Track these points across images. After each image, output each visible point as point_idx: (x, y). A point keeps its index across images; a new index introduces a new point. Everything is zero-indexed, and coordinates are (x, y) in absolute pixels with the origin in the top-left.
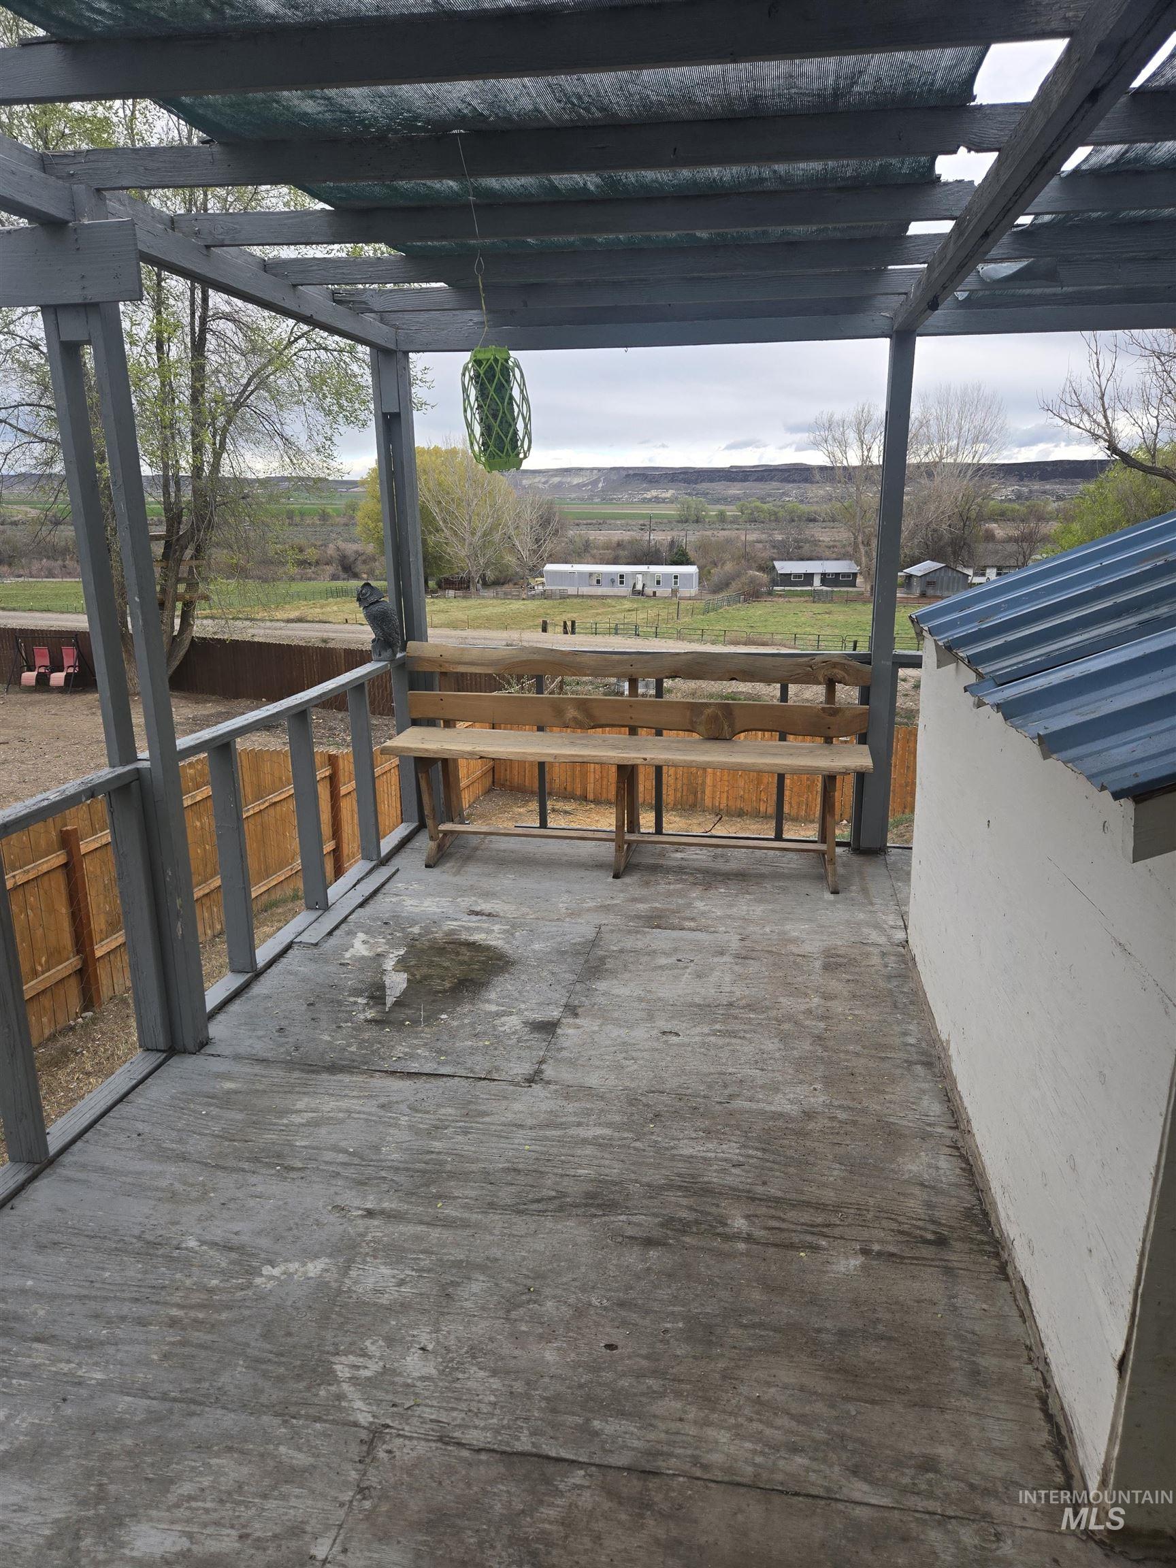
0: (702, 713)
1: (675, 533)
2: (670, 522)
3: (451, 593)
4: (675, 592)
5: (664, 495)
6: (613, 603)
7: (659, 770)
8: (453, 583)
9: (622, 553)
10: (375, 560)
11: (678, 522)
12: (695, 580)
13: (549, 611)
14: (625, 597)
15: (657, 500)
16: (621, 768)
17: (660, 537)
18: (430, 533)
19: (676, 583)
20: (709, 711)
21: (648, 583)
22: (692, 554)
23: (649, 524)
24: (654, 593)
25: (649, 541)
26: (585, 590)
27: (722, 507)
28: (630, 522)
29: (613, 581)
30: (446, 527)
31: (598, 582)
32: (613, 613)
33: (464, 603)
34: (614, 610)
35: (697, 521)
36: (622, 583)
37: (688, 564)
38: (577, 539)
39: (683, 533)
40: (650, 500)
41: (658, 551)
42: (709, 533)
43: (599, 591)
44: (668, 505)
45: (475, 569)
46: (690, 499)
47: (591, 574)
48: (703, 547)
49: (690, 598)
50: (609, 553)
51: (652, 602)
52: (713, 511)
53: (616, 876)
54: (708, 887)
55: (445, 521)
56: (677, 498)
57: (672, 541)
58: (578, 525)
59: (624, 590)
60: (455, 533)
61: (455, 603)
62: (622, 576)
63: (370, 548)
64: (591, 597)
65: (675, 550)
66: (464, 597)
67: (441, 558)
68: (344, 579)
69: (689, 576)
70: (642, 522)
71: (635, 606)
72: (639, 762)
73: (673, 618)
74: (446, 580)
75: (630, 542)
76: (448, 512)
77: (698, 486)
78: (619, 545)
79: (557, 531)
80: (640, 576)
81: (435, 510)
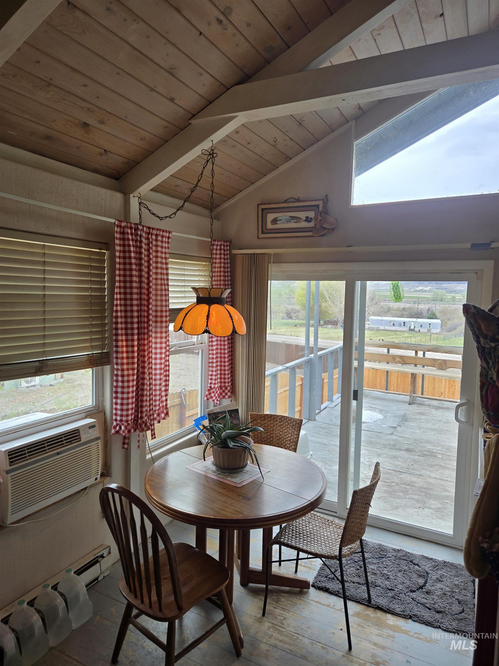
0: (437, 362)
1: (430, 305)
2: (428, 300)
3: (330, 326)
4: (429, 331)
5: (425, 289)
6: (400, 334)
7: (423, 375)
8: (331, 322)
9: (404, 313)
10: (299, 312)
11: (432, 300)
12: (439, 326)
13: (371, 336)
14: (405, 331)
15: (422, 291)
16: (412, 374)
17: (423, 307)
18: (323, 302)
19: (430, 327)
20: (439, 361)
21: (416, 326)
22: (438, 315)
23: (418, 301)
24: (419, 331)
25: (418, 308)
26: (387, 328)
27: (454, 295)
28: (409, 300)
29: (400, 324)
30: (330, 300)
31: (394, 324)
32: (400, 338)
33: (335, 331)
34: (400, 336)
35: (441, 300)
36: (404, 325)
37: (436, 319)
38: (385, 307)
39: (434, 305)
40: (419, 291)
41: (421, 313)
42: (447, 306)
43: (394, 328)
44: (428, 293)
45: (340, 317)
46: (438, 291)
47: (390, 321)
48: (444, 312)
49: (436, 334)
50: (399, 313)
51: (418, 334)
52: (449, 296)
53: (410, 404)
54: (437, 409)
55: (329, 298)
56: (432, 290)
57: (429, 309)
58: (385, 300)
59: (406, 329)
60: (334, 303)
61: (332, 330)
62: (404, 323)
63: (298, 308)
64: (390, 331)
65: (430, 313)
66: (335, 328)
67: (327, 312)
68: (287, 319)
69: (436, 324)
70: (414, 300)
71: (410, 335)
72: (418, 373)
73: (428, 342)
74: (328, 321)
75: (408, 308)
76: (331, 294)
77: (442, 285)
78: (404, 309)
79: (377, 303)
80: (413, 323)
81: (326, 294)
